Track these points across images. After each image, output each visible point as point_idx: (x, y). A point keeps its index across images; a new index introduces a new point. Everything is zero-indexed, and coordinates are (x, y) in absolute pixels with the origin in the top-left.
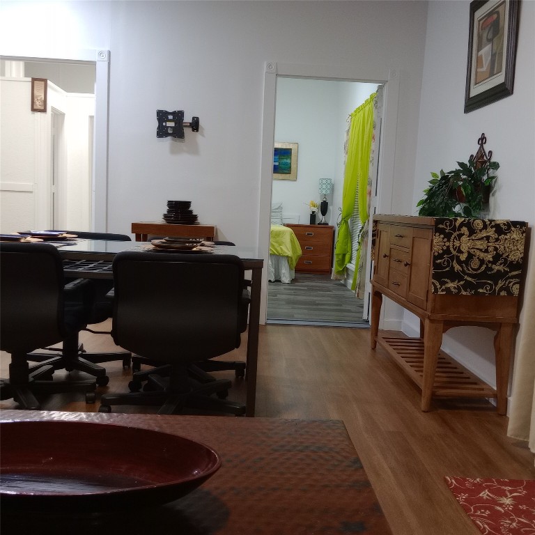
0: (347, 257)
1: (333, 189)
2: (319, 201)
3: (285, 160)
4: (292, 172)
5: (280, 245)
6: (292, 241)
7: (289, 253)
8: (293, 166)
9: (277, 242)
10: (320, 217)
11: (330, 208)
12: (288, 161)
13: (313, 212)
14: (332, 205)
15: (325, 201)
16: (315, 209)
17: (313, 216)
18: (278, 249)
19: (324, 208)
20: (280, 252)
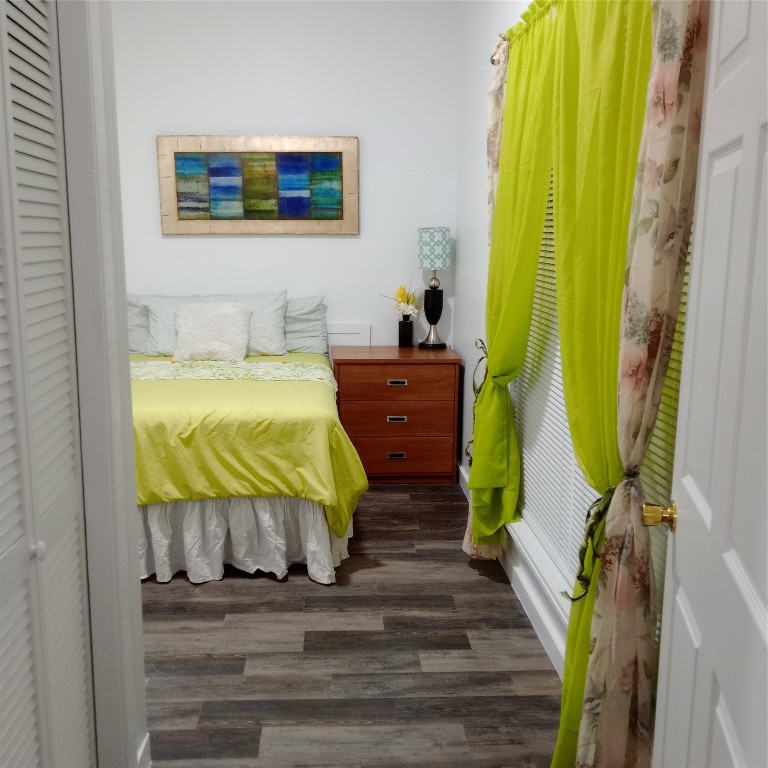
0: (509, 498)
1: (453, 253)
2: (419, 288)
3: (326, 185)
4: (345, 215)
5: (297, 464)
6: (334, 451)
7: (326, 494)
8: (348, 200)
9: (287, 456)
10: (424, 331)
11: (449, 302)
12: (335, 185)
13: (406, 317)
14: (453, 293)
15: (434, 288)
16: (410, 310)
17: (406, 327)
18: (292, 477)
19: (433, 302)
20: (299, 487)
